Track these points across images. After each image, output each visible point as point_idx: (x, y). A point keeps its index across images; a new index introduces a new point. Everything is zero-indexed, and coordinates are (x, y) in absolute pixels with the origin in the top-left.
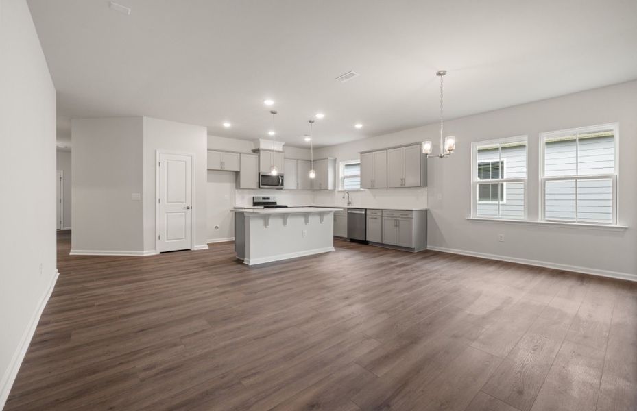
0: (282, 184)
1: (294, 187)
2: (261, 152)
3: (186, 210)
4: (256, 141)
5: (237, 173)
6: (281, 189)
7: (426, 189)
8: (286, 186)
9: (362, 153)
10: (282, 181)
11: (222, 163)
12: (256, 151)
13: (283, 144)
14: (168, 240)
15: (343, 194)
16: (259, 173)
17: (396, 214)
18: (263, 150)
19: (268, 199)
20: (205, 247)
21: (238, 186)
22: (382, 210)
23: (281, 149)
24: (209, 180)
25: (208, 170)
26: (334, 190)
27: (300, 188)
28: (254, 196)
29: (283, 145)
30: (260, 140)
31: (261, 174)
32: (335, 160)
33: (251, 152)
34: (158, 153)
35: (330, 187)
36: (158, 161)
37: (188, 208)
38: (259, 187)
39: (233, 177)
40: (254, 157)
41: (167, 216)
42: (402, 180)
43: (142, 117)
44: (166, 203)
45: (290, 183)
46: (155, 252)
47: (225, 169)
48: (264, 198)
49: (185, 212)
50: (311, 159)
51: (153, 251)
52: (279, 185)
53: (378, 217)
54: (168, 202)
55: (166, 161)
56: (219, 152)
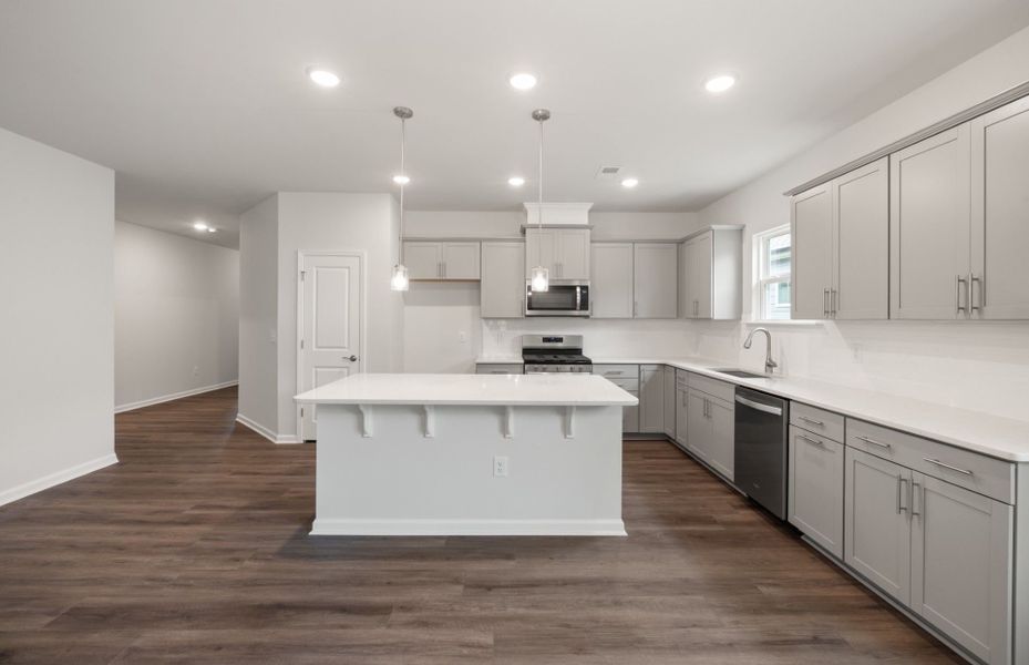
0: (585, 305)
1: (622, 312)
2: (530, 232)
3: (348, 363)
4: (520, 208)
5: (475, 285)
6: (587, 317)
8: (597, 311)
9: (794, 194)
10: (585, 297)
11: (441, 265)
13: (589, 206)
16: (525, 283)
17: (906, 453)
18: (535, 227)
19: (560, 340)
22: (846, 416)
23: (585, 221)
26: (738, 318)
27: (642, 315)
28: (524, 334)
29: (590, 211)
30: (528, 205)
32: (741, 231)
34: (300, 255)
36: (301, 268)
37: (353, 359)
38: (525, 314)
39: (475, 292)
41: (316, 372)
42: (963, 280)
43: (275, 194)
44: (314, 349)
46: (296, 439)
47: (448, 278)
48: (546, 340)
49: (347, 367)
50: (679, 236)
51: (292, 436)
52: (575, 309)
53: (827, 443)
54: (317, 347)
55: (315, 269)
56: (435, 244)
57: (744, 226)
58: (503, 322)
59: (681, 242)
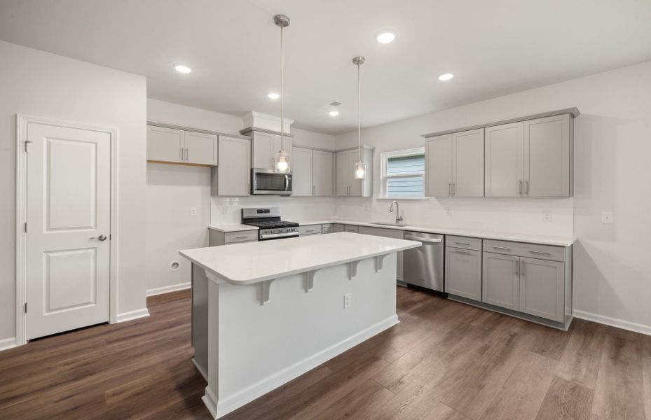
0: (290, 189)
1: (307, 192)
2: (255, 133)
3: (96, 244)
4: (245, 114)
5: (213, 169)
6: (289, 195)
7: (571, 201)
8: (295, 192)
9: (427, 136)
10: (290, 182)
11: (184, 151)
12: (247, 132)
13: (292, 122)
14: (49, 310)
15: (388, 205)
16: (252, 170)
17: (516, 250)
18: (259, 130)
19: (267, 211)
20: (143, 313)
21: (214, 192)
22: (482, 239)
23: (288, 131)
24: (149, 182)
25: (148, 161)
26: (372, 197)
27: (317, 195)
28: (243, 208)
29: (291, 125)
30: (254, 113)
31: (255, 171)
32: (372, 151)
33: (239, 134)
34: (20, 120)
35: (365, 193)
36: (21, 138)
37: (101, 239)
38: (252, 193)
39: (206, 175)
40: (243, 142)
41: (49, 259)
42: (521, 182)
44: (45, 232)
45: (302, 186)
46: (16, 342)
47: (191, 161)
48: (260, 211)
49: (95, 248)
50: (333, 149)
51: (12, 339)
52: (284, 190)
53: (471, 252)
54: (49, 228)
55: (45, 140)
56: (178, 131)
57: (375, 148)
58: (237, 199)
59: (335, 152)
